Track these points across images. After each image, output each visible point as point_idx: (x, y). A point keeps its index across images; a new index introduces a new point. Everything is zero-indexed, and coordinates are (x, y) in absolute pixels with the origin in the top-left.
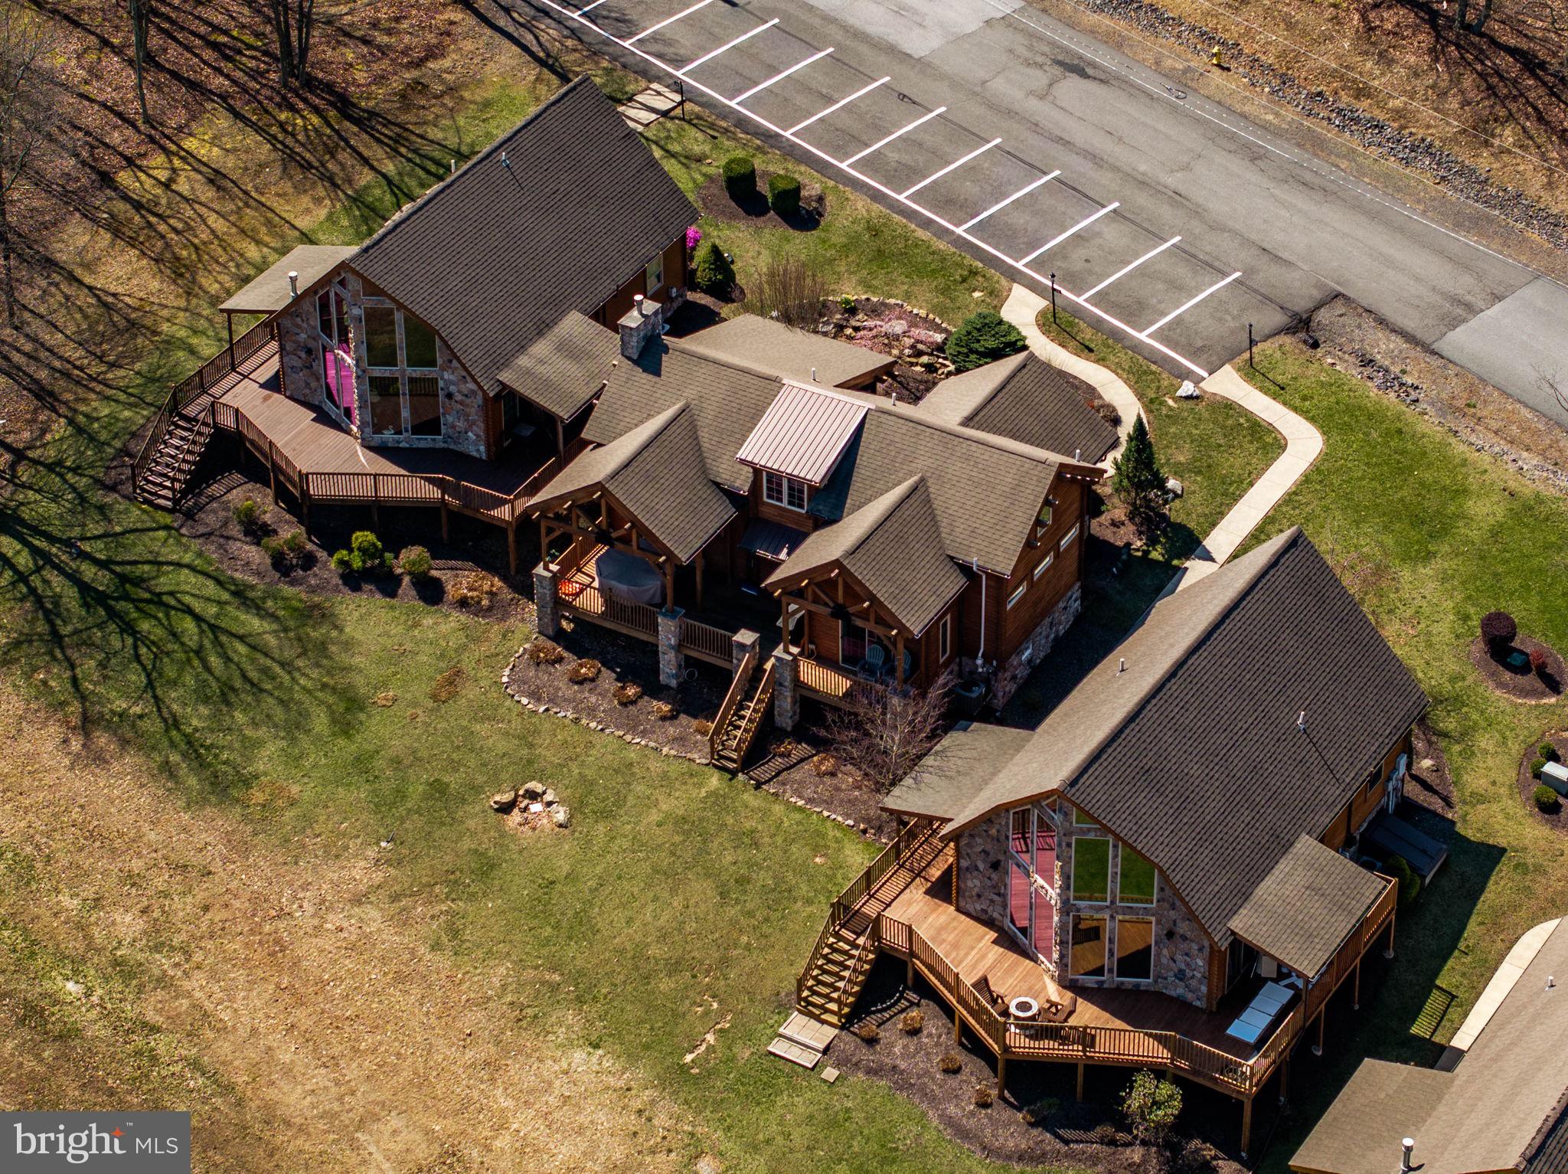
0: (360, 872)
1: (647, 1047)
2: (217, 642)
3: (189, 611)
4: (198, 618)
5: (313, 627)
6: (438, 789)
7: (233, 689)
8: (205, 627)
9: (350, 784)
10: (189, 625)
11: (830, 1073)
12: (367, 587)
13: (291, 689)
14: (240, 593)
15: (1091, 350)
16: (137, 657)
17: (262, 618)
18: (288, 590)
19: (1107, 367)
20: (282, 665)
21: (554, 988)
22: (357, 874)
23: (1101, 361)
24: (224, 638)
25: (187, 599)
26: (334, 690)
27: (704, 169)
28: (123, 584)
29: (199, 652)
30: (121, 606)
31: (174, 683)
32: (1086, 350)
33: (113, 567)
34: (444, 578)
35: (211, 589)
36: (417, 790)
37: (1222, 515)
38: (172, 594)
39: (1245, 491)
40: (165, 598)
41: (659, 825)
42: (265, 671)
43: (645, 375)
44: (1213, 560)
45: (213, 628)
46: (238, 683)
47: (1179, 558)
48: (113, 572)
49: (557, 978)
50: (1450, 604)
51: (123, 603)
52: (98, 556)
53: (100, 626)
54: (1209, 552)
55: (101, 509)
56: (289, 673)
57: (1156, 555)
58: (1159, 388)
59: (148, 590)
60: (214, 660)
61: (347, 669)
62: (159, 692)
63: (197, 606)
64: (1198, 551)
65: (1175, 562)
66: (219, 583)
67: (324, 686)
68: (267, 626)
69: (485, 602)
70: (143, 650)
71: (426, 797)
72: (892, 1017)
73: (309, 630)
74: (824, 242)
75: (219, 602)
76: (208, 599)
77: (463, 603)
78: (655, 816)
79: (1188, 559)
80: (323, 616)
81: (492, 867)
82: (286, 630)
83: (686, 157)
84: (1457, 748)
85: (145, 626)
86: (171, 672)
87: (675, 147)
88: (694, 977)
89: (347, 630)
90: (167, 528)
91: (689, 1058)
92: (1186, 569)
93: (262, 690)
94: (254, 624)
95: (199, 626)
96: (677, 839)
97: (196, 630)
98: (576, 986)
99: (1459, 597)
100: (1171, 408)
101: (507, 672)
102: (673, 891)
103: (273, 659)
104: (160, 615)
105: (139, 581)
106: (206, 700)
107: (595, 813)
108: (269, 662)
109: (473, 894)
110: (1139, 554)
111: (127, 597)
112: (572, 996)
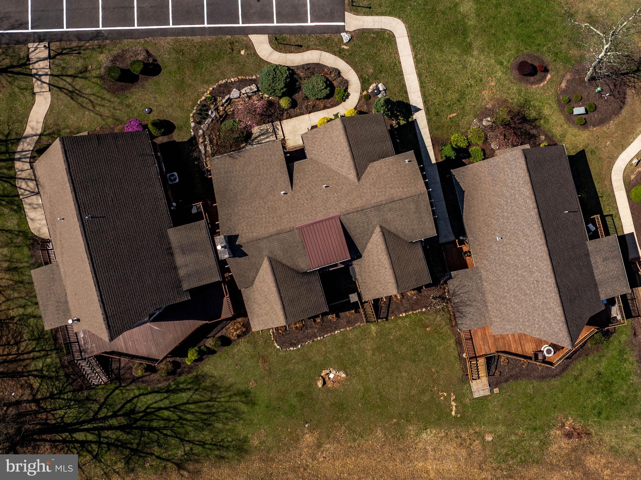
0: (309, 439)
1: (439, 419)
2: (182, 411)
3: (160, 409)
4: (166, 409)
5: (204, 381)
6: (300, 395)
7: (205, 420)
8: (172, 409)
9: (275, 416)
10: (166, 413)
11: (496, 390)
12: (204, 357)
13: (222, 405)
14: (168, 391)
15: (301, 46)
16: (166, 435)
17: (185, 392)
18: (182, 378)
19: (313, 49)
20: (209, 401)
21: (397, 424)
22: (310, 439)
23: (308, 48)
24: (183, 408)
25: (155, 405)
26: (235, 395)
27: (94, 73)
28: (130, 417)
29: (181, 418)
30: (139, 423)
31: (187, 433)
32: (300, 48)
33: (119, 413)
34: (223, 334)
35: (158, 397)
36: (294, 401)
37: (404, 86)
38: (148, 407)
39: (401, 66)
40: (148, 410)
41: (374, 355)
42: (208, 406)
43: (241, 258)
44: (420, 110)
45: (175, 407)
46: (205, 417)
47: (410, 117)
48: (121, 415)
49: (395, 420)
50: (493, 61)
51: (138, 423)
52: (110, 414)
53: (142, 435)
54: (415, 107)
55: (88, 399)
56: (215, 401)
57: (402, 122)
58: (336, 44)
59: (139, 412)
60: (189, 417)
61: (231, 385)
62: (187, 439)
63: (161, 405)
64: (412, 109)
65: (410, 120)
66: (158, 392)
67: (230, 396)
68: (190, 393)
69: (244, 329)
70: (165, 432)
71: (300, 401)
72: (497, 363)
73: (204, 384)
74: (170, 73)
75: (166, 398)
76: (161, 400)
77: (239, 336)
78: (369, 353)
79: (412, 115)
80: (203, 376)
81: (342, 405)
82: (196, 390)
83: (81, 73)
84: (542, 121)
85: (155, 424)
86: (182, 431)
87: (71, 72)
88: (431, 391)
89: (216, 374)
90: (116, 388)
91: (453, 413)
92: (415, 120)
93: (214, 413)
94: (185, 396)
95: (170, 411)
96: (383, 355)
97: (170, 413)
98: (403, 418)
99: (492, 55)
100: (348, 50)
101: (276, 344)
102: (400, 372)
103: (205, 401)
104: (154, 417)
105: (133, 411)
106: (203, 429)
107: (351, 365)
108: (206, 403)
109: (346, 417)
110: (397, 126)
111: (136, 420)
112: (405, 422)
